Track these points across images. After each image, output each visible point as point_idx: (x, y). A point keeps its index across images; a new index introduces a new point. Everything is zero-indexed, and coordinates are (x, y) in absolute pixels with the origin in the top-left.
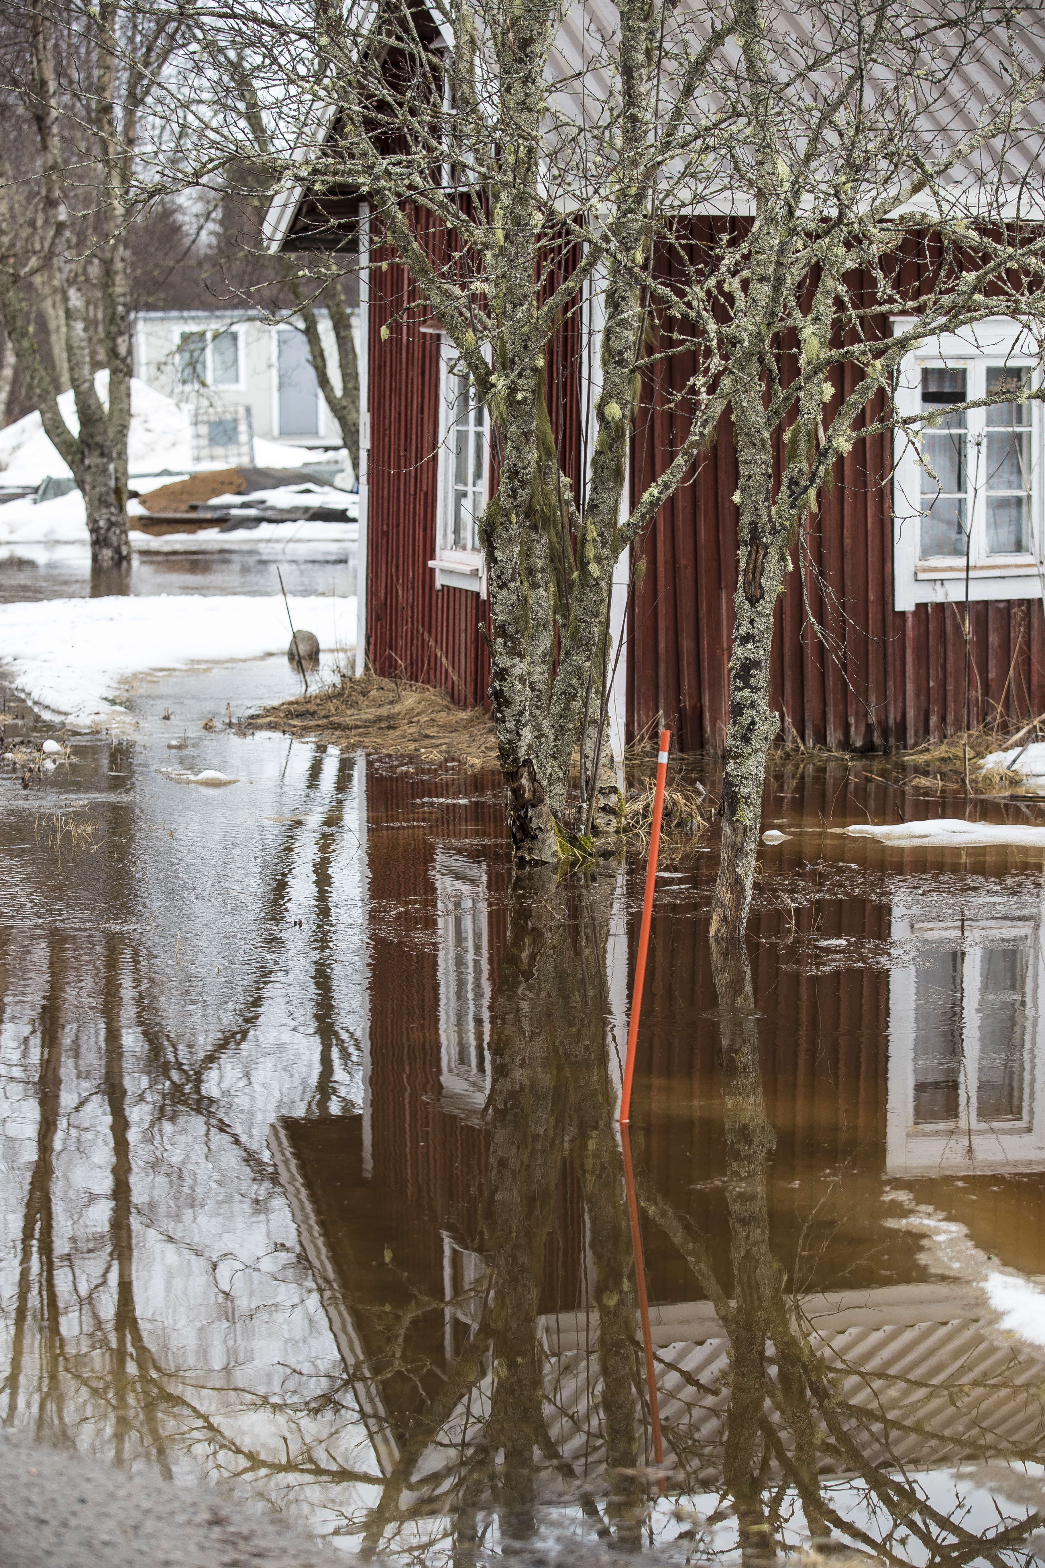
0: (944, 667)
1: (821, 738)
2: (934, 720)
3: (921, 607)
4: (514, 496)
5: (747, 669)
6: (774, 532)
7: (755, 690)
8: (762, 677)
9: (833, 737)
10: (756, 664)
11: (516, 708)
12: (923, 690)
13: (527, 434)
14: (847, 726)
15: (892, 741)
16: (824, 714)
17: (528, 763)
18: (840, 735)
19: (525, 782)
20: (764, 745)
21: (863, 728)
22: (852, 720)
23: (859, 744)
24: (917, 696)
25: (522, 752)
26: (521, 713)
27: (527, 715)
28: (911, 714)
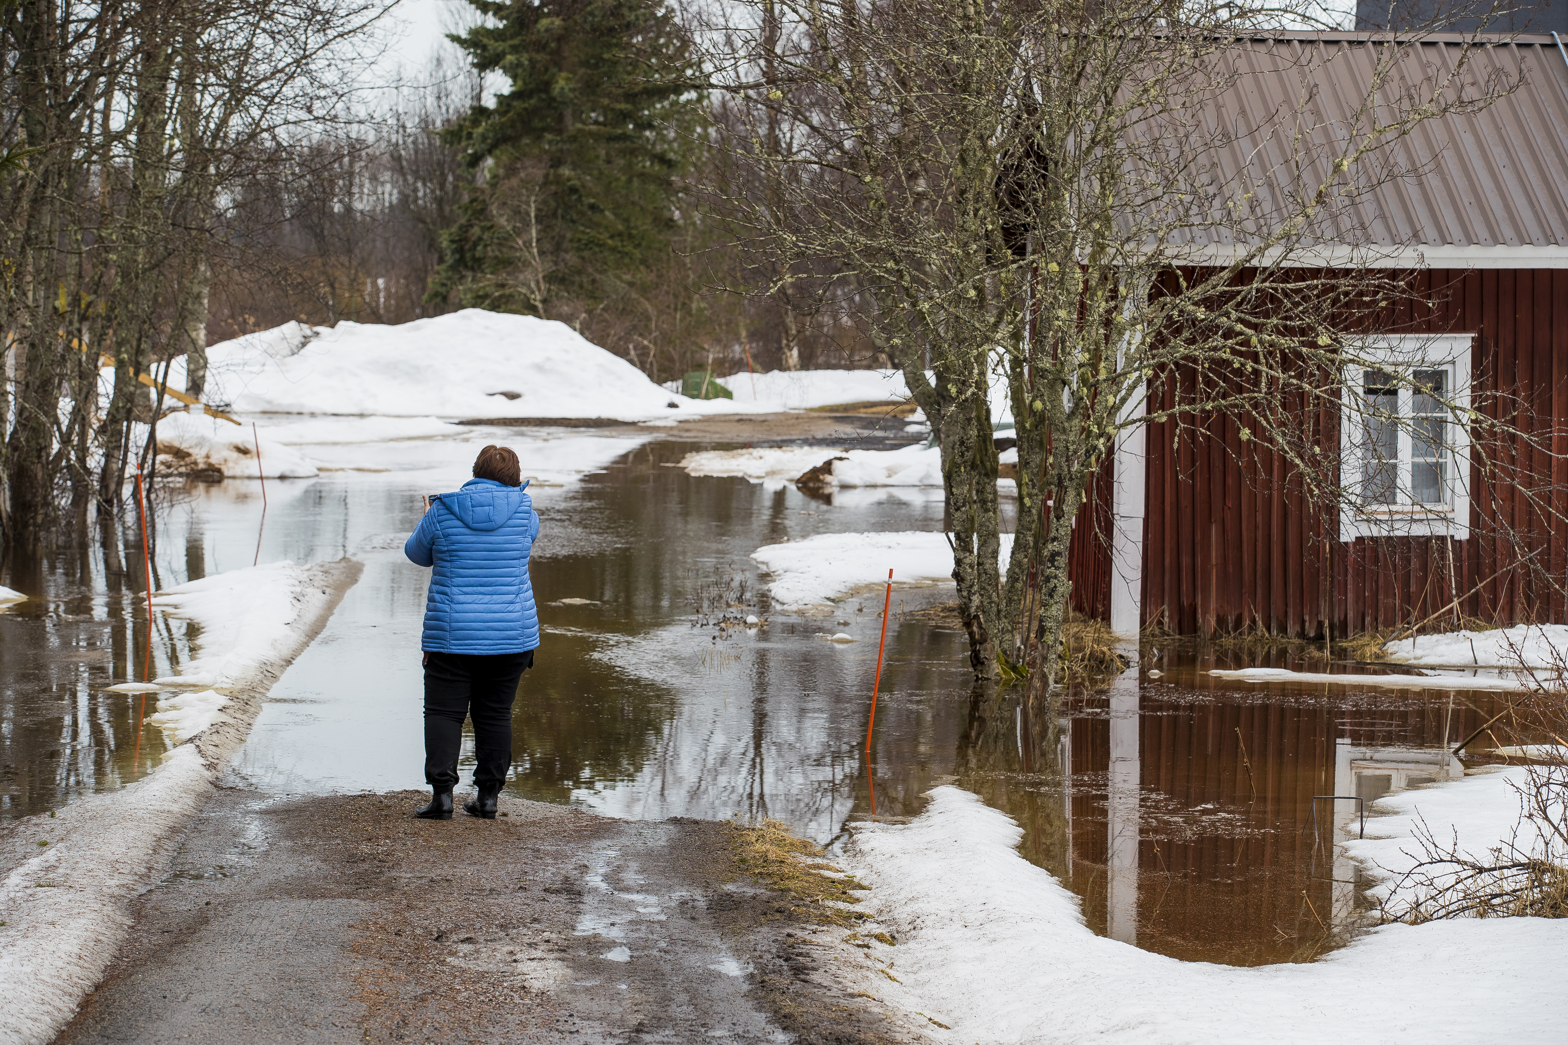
0: (1377, 582)
1: (1283, 629)
2: (1368, 620)
3: (1360, 540)
4: (962, 456)
5: (1054, 555)
6: (1071, 479)
7: (1057, 568)
8: (1062, 561)
9: (1292, 628)
10: (1059, 554)
11: (968, 583)
12: (1360, 597)
13: (969, 420)
14: (1303, 622)
15: (1336, 633)
16: (1286, 612)
17: (977, 617)
18: (1298, 628)
19: (975, 629)
20: (1063, 600)
21: (1315, 624)
22: (1307, 618)
23: (1312, 635)
24: (1357, 602)
25: (973, 610)
26: (971, 586)
27: (976, 588)
28: (1350, 615)
